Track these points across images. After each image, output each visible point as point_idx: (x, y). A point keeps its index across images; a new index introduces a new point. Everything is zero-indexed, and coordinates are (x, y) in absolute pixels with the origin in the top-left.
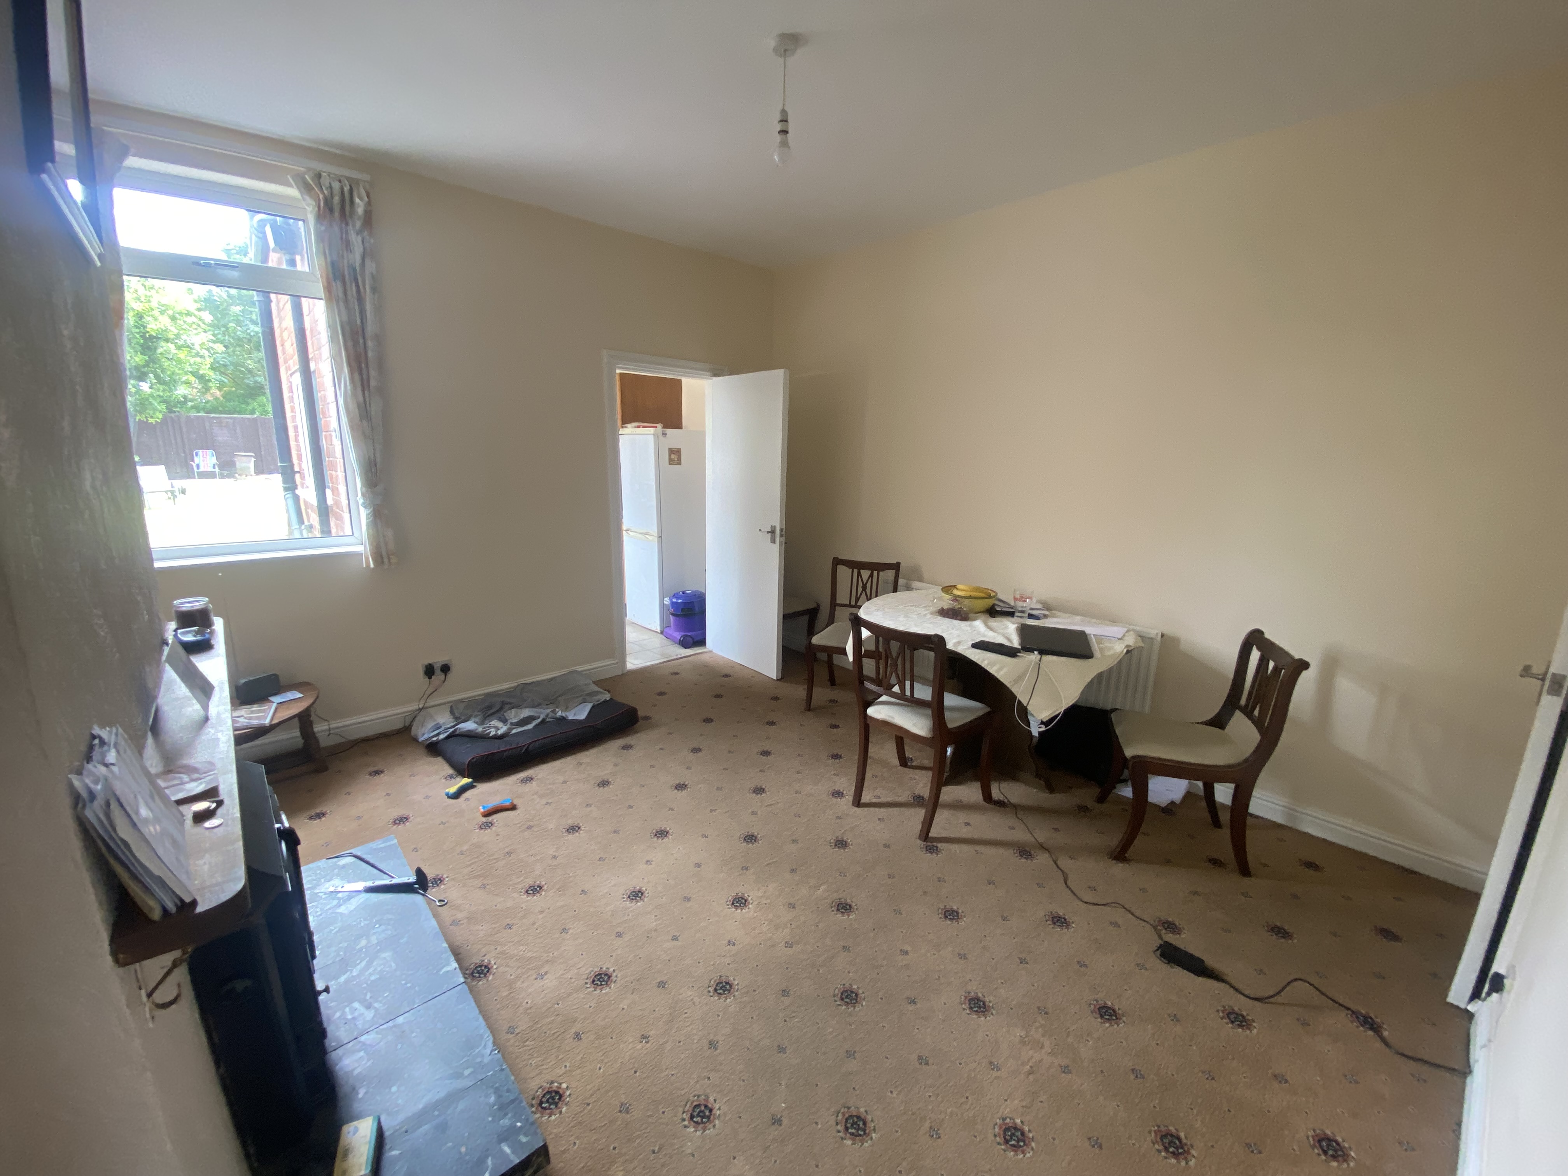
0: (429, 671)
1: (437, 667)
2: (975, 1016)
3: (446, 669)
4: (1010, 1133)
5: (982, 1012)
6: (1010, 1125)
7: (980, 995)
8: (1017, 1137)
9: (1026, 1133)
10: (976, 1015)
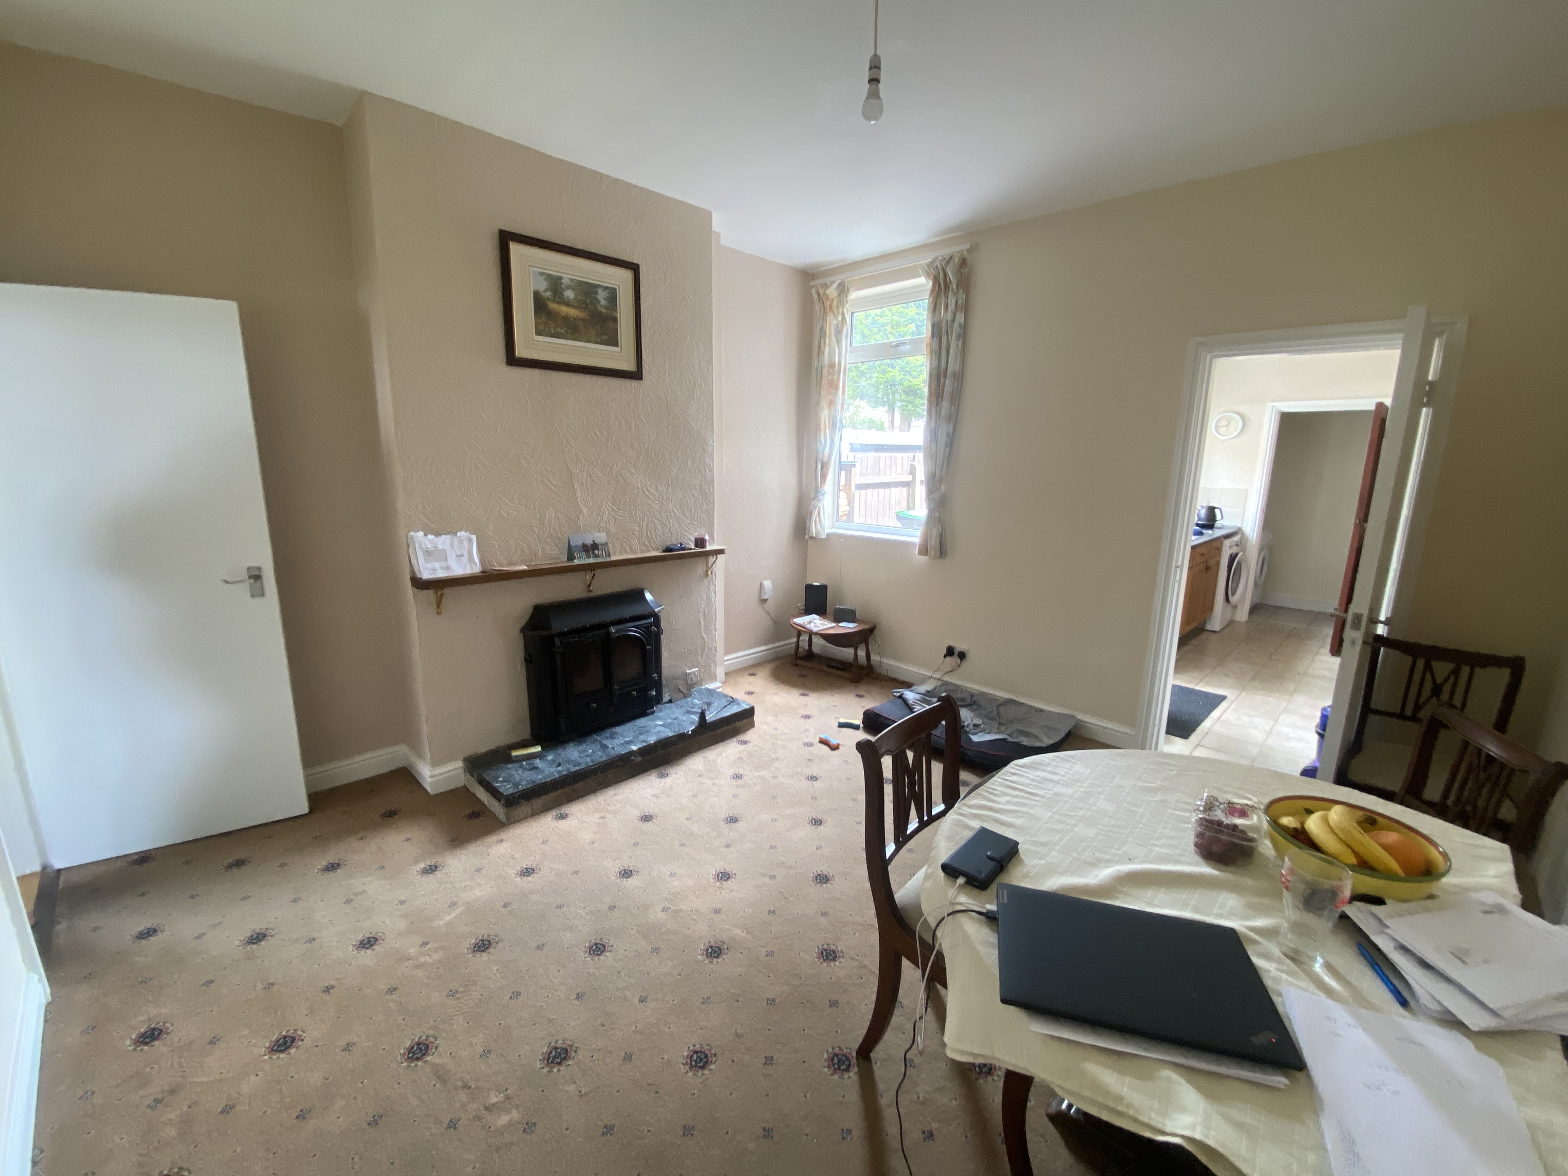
0: (950, 652)
1: (956, 652)
2: (545, 1050)
3: (962, 656)
4: (423, 1048)
5: (549, 1058)
6: (429, 1051)
7: (570, 1062)
8: (418, 1053)
9: (416, 1062)
10: (547, 1052)
